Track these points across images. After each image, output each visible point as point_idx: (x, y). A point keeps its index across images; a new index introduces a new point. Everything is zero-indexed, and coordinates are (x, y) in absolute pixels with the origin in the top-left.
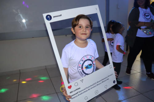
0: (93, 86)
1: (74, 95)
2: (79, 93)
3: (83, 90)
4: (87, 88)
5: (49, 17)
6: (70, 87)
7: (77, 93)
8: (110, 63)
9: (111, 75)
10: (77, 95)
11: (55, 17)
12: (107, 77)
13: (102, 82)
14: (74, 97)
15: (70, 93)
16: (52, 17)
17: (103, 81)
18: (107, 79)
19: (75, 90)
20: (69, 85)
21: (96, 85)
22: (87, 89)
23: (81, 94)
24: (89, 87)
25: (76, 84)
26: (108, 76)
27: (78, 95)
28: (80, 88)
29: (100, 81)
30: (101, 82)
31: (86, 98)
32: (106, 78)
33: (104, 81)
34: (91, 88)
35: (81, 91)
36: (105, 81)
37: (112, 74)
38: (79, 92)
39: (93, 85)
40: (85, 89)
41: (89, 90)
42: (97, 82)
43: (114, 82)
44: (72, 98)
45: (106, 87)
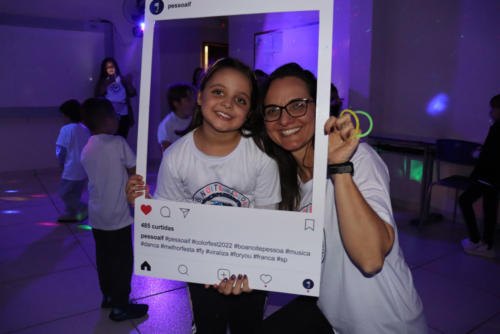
0: (217, 249)
1: (152, 237)
2: (165, 242)
3: (180, 241)
4: (194, 242)
5: (157, 5)
6: (146, 209)
7: (159, 238)
9: (301, 253)
10: (159, 242)
12: (282, 251)
13: (255, 256)
14: (149, 245)
15: (143, 225)
16: (166, 7)
17: (260, 253)
18: (279, 259)
19: (158, 228)
20: (147, 202)
21: (229, 251)
22: (195, 247)
23: (170, 247)
24: (202, 243)
25: (165, 212)
26: (287, 251)
27: (162, 246)
28: (172, 229)
29: (247, 248)
30: (251, 252)
31: (183, 269)
32: (275, 251)
33: (263, 258)
34: (208, 251)
35: (173, 240)
36: (268, 258)
37: (309, 254)
38: (167, 238)
39: (215, 245)
40: (186, 241)
41: (198, 250)
42: (236, 246)
43: (308, 284)
44: (142, 244)
45: (267, 279)
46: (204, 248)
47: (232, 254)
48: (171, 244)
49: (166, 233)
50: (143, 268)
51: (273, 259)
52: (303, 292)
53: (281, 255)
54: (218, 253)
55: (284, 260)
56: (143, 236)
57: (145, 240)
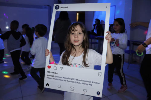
1: (50, 76)
2: (54, 77)
3: (59, 77)
5: (57, 7)
6: (49, 67)
7: (53, 76)
8: (100, 70)
9: (97, 83)
10: (53, 77)
11: (62, 8)
13: (82, 83)
14: (49, 78)
15: (48, 72)
16: (60, 8)
17: (84, 82)
18: (90, 84)
19: (53, 73)
20: (50, 65)
21: (74, 81)
22: (64, 79)
23: (56, 79)
24: (66, 78)
25: (55, 68)
26: (93, 82)
27: (54, 79)
28: (57, 73)
29: (80, 80)
31: (59, 86)
32: (89, 82)
33: (85, 84)
34: (68, 81)
35: (57, 77)
36: (86, 84)
37: (99, 83)
39: (70, 79)
40: (61, 77)
41: (65, 80)
42: (77, 80)
43: (98, 93)
44: (47, 78)
45: (85, 91)
46: (67, 80)
47: (75, 82)
48: (56, 78)
49: (55, 75)
50: (47, 85)
51: (88, 84)
52: (97, 96)
53: (90, 83)
54: (71, 82)
55: (91, 85)
56: (47, 75)
57: (48, 77)
